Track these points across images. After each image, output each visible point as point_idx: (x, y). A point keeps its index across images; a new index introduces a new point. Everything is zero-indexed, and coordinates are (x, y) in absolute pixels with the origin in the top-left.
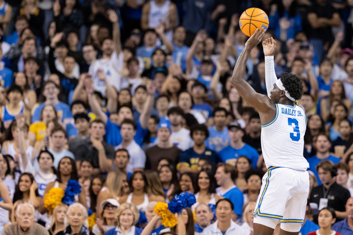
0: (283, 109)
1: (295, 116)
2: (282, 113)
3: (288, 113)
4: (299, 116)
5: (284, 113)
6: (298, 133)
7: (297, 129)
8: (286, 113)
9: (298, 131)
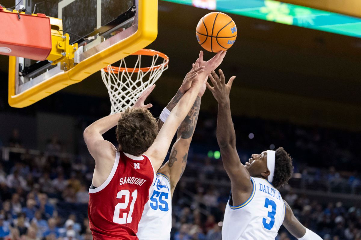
0: (261, 185)
1: (274, 196)
2: (260, 190)
3: (266, 191)
4: (278, 198)
5: (262, 190)
6: (273, 220)
7: (272, 214)
8: (264, 191)
9: (273, 218)
